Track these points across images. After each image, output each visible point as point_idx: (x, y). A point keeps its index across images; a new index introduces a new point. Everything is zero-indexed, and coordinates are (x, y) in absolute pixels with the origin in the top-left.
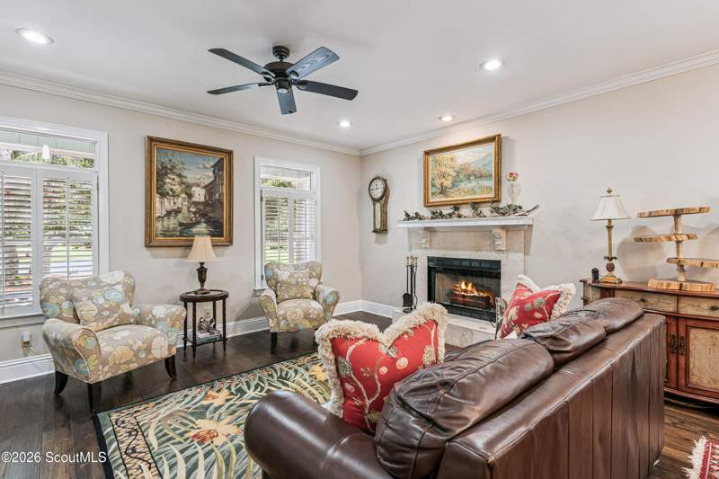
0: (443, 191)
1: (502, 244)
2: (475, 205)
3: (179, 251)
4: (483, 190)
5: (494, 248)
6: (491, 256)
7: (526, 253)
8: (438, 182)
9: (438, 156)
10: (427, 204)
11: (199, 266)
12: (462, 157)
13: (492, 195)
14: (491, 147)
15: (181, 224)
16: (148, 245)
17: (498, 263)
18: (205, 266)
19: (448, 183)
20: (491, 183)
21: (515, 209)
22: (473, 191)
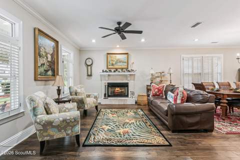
0: (113, 65)
1: (129, 78)
2: (122, 69)
3: (43, 83)
4: (124, 65)
5: (127, 79)
6: (126, 82)
7: (134, 80)
8: (111, 62)
9: (111, 55)
10: (107, 68)
11: (57, 88)
12: (118, 57)
13: (126, 67)
14: (126, 56)
15: (45, 70)
16: (35, 80)
17: (128, 83)
18: (60, 88)
19: (114, 63)
20: (126, 64)
21: (132, 70)
22: (121, 66)
